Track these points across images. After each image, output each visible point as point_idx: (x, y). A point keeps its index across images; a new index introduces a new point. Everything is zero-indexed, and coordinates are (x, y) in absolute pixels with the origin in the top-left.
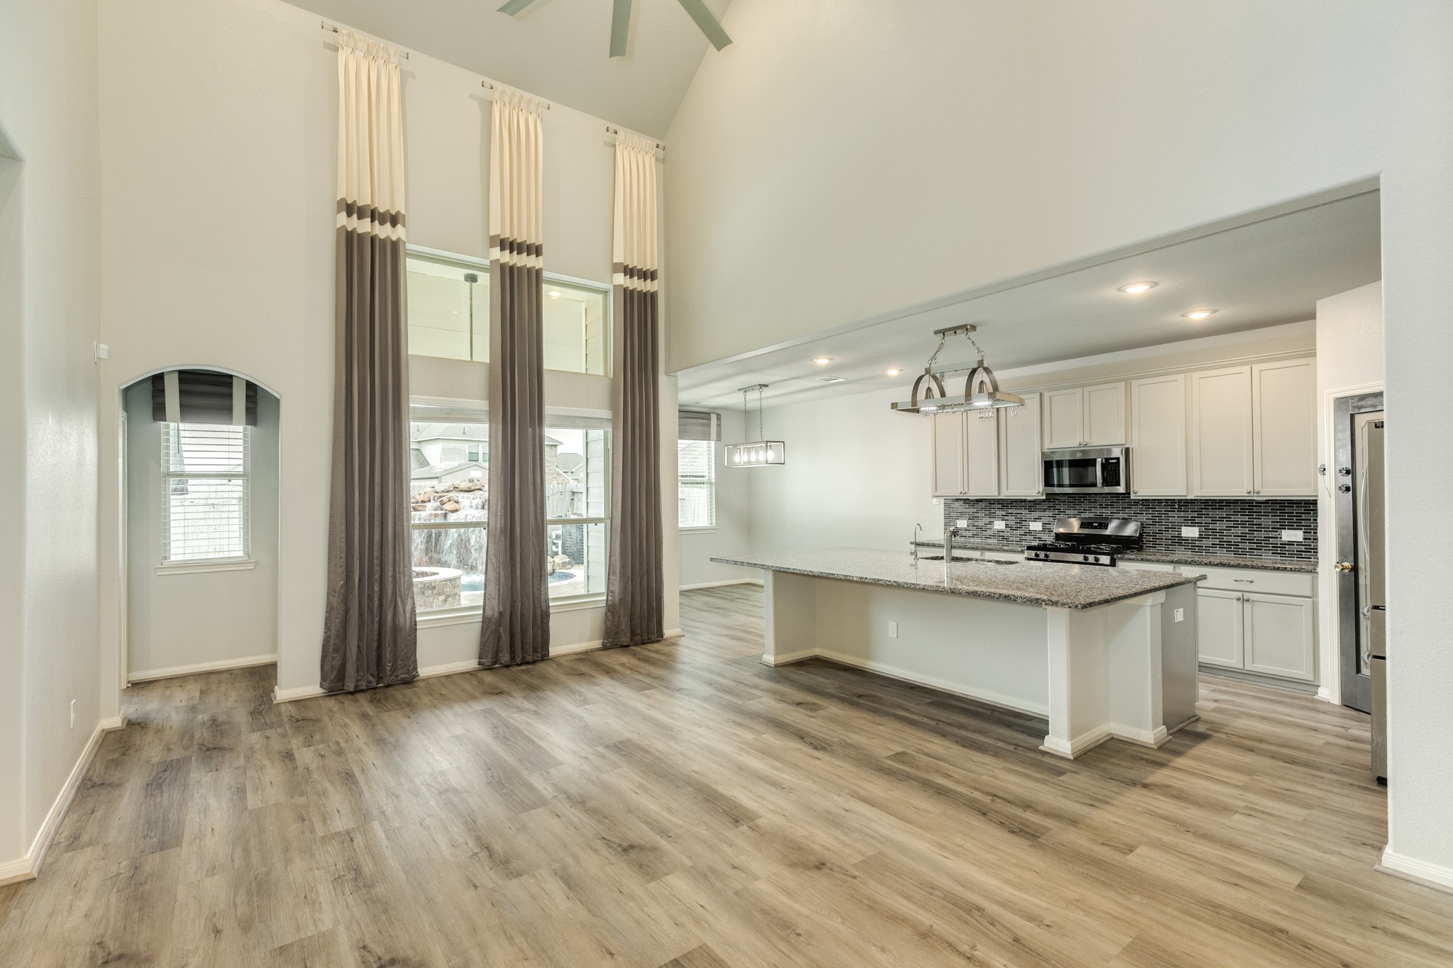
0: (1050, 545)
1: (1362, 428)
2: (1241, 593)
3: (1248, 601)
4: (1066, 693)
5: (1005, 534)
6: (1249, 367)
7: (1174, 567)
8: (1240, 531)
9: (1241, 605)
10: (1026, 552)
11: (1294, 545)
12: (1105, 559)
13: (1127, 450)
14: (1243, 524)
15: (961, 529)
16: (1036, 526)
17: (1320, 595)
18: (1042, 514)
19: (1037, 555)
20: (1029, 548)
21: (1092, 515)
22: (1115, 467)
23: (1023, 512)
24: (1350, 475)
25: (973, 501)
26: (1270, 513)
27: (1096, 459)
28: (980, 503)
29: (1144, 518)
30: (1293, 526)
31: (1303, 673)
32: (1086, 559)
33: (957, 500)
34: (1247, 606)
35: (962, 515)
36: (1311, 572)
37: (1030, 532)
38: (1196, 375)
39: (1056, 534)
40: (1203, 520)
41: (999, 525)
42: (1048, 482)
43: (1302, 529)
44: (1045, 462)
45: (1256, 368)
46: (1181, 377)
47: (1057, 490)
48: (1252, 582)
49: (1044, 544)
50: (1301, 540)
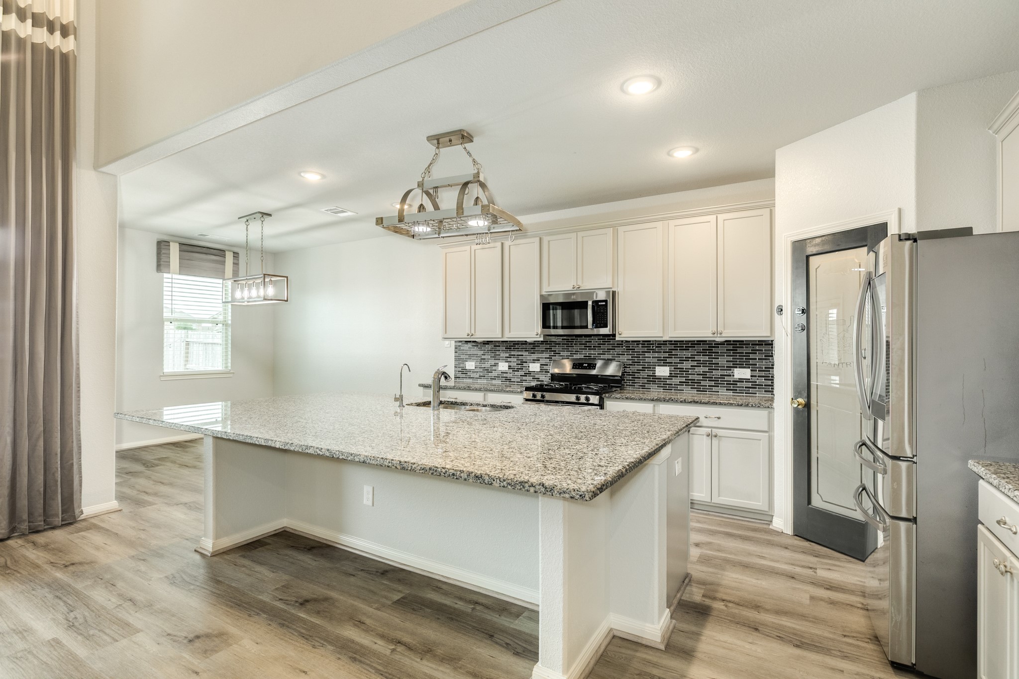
0: (546, 385)
1: (816, 269)
2: (710, 429)
3: (716, 436)
4: (561, 605)
5: (508, 375)
6: (715, 216)
7: (654, 406)
8: (701, 369)
9: (710, 440)
10: (525, 392)
11: (743, 382)
12: (594, 399)
13: (614, 293)
14: (704, 364)
15: (470, 371)
16: (535, 367)
17: (775, 429)
18: (540, 355)
19: (534, 396)
20: (528, 389)
21: (582, 356)
22: (604, 309)
23: (524, 353)
24: (806, 314)
25: (481, 343)
26: (726, 353)
27: (587, 302)
28: (487, 346)
29: (625, 358)
30: (743, 364)
31: (759, 504)
32: (578, 398)
33: (467, 342)
34: (715, 441)
35: (471, 357)
36: (768, 407)
37: (529, 373)
38: (672, 223)
39: (552, 374)
40: (673, 360)
41: (503, 366)
42: (545, 325)
43: (749, 368)
44: (543, 303)
45: (721, 217)
46: (659, 224)
47: (553, 332)
48: (719, 418)
49: (541, 385)
50: (749, 377)
